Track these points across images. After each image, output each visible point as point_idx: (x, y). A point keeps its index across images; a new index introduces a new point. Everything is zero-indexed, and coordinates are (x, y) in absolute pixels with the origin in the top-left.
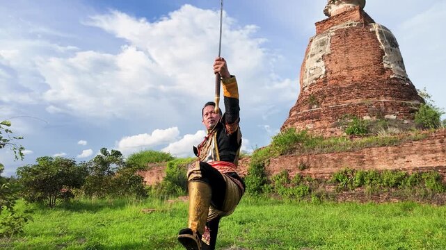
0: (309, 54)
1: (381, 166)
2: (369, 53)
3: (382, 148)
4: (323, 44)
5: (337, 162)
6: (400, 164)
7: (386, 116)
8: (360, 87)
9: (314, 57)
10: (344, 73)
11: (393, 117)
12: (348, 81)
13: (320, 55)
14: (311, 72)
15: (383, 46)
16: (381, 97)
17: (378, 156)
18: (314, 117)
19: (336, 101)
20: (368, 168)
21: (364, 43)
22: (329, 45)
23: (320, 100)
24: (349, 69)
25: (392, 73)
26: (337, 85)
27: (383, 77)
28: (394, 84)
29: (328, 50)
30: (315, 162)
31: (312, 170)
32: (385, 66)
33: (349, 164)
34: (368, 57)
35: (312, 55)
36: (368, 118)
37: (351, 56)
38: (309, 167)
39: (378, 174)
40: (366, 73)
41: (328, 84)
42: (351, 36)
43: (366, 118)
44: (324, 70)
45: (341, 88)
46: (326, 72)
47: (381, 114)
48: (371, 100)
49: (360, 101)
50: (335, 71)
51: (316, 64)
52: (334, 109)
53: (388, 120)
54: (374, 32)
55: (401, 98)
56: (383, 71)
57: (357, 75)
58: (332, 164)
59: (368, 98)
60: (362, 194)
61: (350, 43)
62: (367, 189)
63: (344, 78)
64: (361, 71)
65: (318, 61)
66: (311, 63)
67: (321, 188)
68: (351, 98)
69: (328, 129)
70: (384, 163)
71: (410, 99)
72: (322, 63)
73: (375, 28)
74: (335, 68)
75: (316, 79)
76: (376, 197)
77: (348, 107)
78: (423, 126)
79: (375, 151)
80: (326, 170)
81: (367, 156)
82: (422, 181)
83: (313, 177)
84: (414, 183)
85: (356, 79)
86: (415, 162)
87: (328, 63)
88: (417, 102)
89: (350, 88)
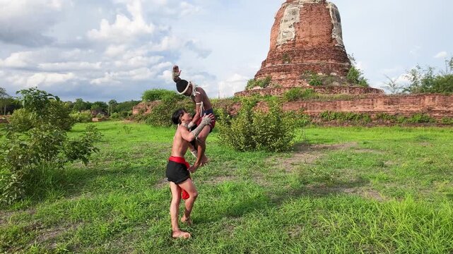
0: (283, 19)
1: (345, 110)
2: (324, 26)
3: (346, 102)
4: (294, 13)
5: (322, 107)
6: (353, 109)
7: (332, 74)
8: (318, 52)
9: (287, 23)
10: (307, 39)
11: (335, 74)
12: (309, 45)
13: (292, 22)
14: (284, 34)
15: (333, 22)
16: (330, 60)
17: (344, 105)
18: (286, 70)
19: (302, 60)
20: (338, 110)
21: (322, 17)
22: (299, 15)
23: (291, 58)
24: (311, 36)
25: (336, 43)
26: (302, 47)
27: (331, 45)
28: (337, 51)
29: (298, 20)
30: (310, 107)
31: (308, 111)
32: (333, 37)
33: (329, 108)
34: (323, 29)
35: (286, 21)
36: (321, 74)
37: (313, 27)
38: (307, 109)
39: (343, 114)
40: (321, 41)
41: (297, 45)
42: (314, 11)
43: (320, 74)
44: (294, 35)
45: (305, 51)
46: (295, 37)
47: (328, 72)
48: (323, 61)
49: (316, 62)
50: (301, 36)
51: (288, 29)
52: (301, 66)
53: (332, 76)
54: (329, 9)
55: (340, 61)
56: (332, 40)
57: (316, 41)
58: (320, 107)
59: (322, 60)
60: (336, 123)
61: (313, 17)
62: (338, 121)
63: (307, 43)
64: (318, 38)
65: (290, 27)
66: (284, 27)
67: (314, 121)
68: (311, 59)
69: (297, 81)
70: (346, 109)
71: (344, 62)
72: (293, 29)
73: (330, 7)
74: (302, 34)
75: (288, 41)
76: (342, 124)
77: (309, 66)
78: (351, 81)
79: (342, 103)
80: (316, 111)
81: (338, 105)
82: (363, 117)
83: (309, 115)
84: (359, 118)
85: (315, 44)
86: (360, 109)
87: (297, 29)
88: (347, 64)
89: (311, 51)
